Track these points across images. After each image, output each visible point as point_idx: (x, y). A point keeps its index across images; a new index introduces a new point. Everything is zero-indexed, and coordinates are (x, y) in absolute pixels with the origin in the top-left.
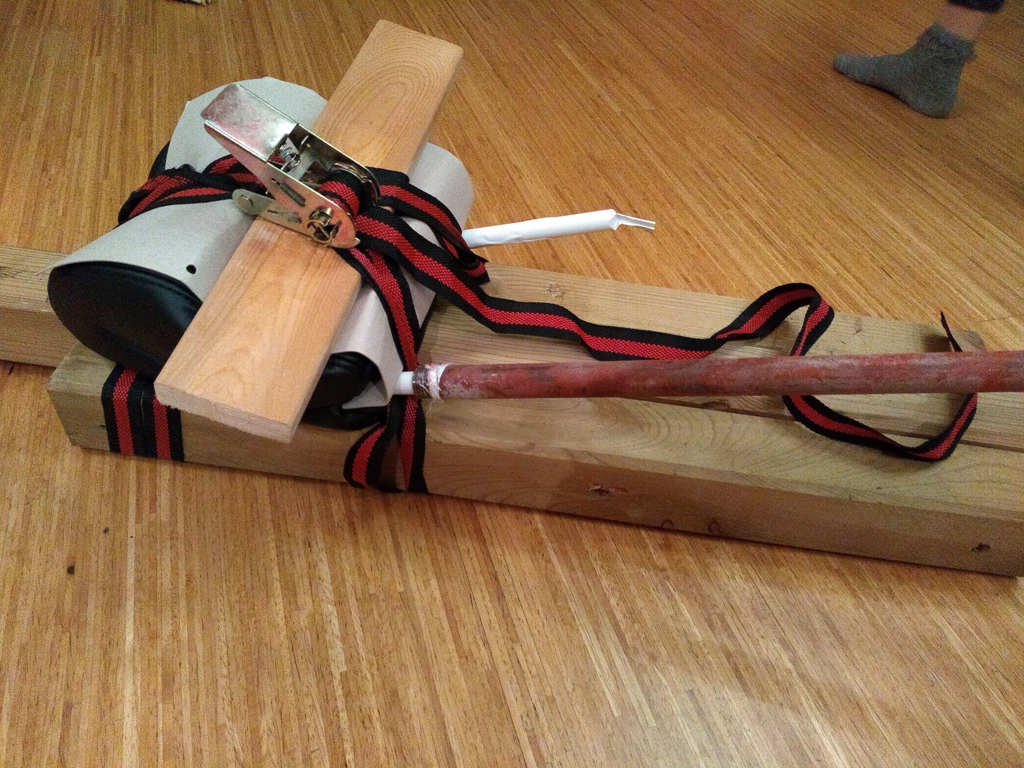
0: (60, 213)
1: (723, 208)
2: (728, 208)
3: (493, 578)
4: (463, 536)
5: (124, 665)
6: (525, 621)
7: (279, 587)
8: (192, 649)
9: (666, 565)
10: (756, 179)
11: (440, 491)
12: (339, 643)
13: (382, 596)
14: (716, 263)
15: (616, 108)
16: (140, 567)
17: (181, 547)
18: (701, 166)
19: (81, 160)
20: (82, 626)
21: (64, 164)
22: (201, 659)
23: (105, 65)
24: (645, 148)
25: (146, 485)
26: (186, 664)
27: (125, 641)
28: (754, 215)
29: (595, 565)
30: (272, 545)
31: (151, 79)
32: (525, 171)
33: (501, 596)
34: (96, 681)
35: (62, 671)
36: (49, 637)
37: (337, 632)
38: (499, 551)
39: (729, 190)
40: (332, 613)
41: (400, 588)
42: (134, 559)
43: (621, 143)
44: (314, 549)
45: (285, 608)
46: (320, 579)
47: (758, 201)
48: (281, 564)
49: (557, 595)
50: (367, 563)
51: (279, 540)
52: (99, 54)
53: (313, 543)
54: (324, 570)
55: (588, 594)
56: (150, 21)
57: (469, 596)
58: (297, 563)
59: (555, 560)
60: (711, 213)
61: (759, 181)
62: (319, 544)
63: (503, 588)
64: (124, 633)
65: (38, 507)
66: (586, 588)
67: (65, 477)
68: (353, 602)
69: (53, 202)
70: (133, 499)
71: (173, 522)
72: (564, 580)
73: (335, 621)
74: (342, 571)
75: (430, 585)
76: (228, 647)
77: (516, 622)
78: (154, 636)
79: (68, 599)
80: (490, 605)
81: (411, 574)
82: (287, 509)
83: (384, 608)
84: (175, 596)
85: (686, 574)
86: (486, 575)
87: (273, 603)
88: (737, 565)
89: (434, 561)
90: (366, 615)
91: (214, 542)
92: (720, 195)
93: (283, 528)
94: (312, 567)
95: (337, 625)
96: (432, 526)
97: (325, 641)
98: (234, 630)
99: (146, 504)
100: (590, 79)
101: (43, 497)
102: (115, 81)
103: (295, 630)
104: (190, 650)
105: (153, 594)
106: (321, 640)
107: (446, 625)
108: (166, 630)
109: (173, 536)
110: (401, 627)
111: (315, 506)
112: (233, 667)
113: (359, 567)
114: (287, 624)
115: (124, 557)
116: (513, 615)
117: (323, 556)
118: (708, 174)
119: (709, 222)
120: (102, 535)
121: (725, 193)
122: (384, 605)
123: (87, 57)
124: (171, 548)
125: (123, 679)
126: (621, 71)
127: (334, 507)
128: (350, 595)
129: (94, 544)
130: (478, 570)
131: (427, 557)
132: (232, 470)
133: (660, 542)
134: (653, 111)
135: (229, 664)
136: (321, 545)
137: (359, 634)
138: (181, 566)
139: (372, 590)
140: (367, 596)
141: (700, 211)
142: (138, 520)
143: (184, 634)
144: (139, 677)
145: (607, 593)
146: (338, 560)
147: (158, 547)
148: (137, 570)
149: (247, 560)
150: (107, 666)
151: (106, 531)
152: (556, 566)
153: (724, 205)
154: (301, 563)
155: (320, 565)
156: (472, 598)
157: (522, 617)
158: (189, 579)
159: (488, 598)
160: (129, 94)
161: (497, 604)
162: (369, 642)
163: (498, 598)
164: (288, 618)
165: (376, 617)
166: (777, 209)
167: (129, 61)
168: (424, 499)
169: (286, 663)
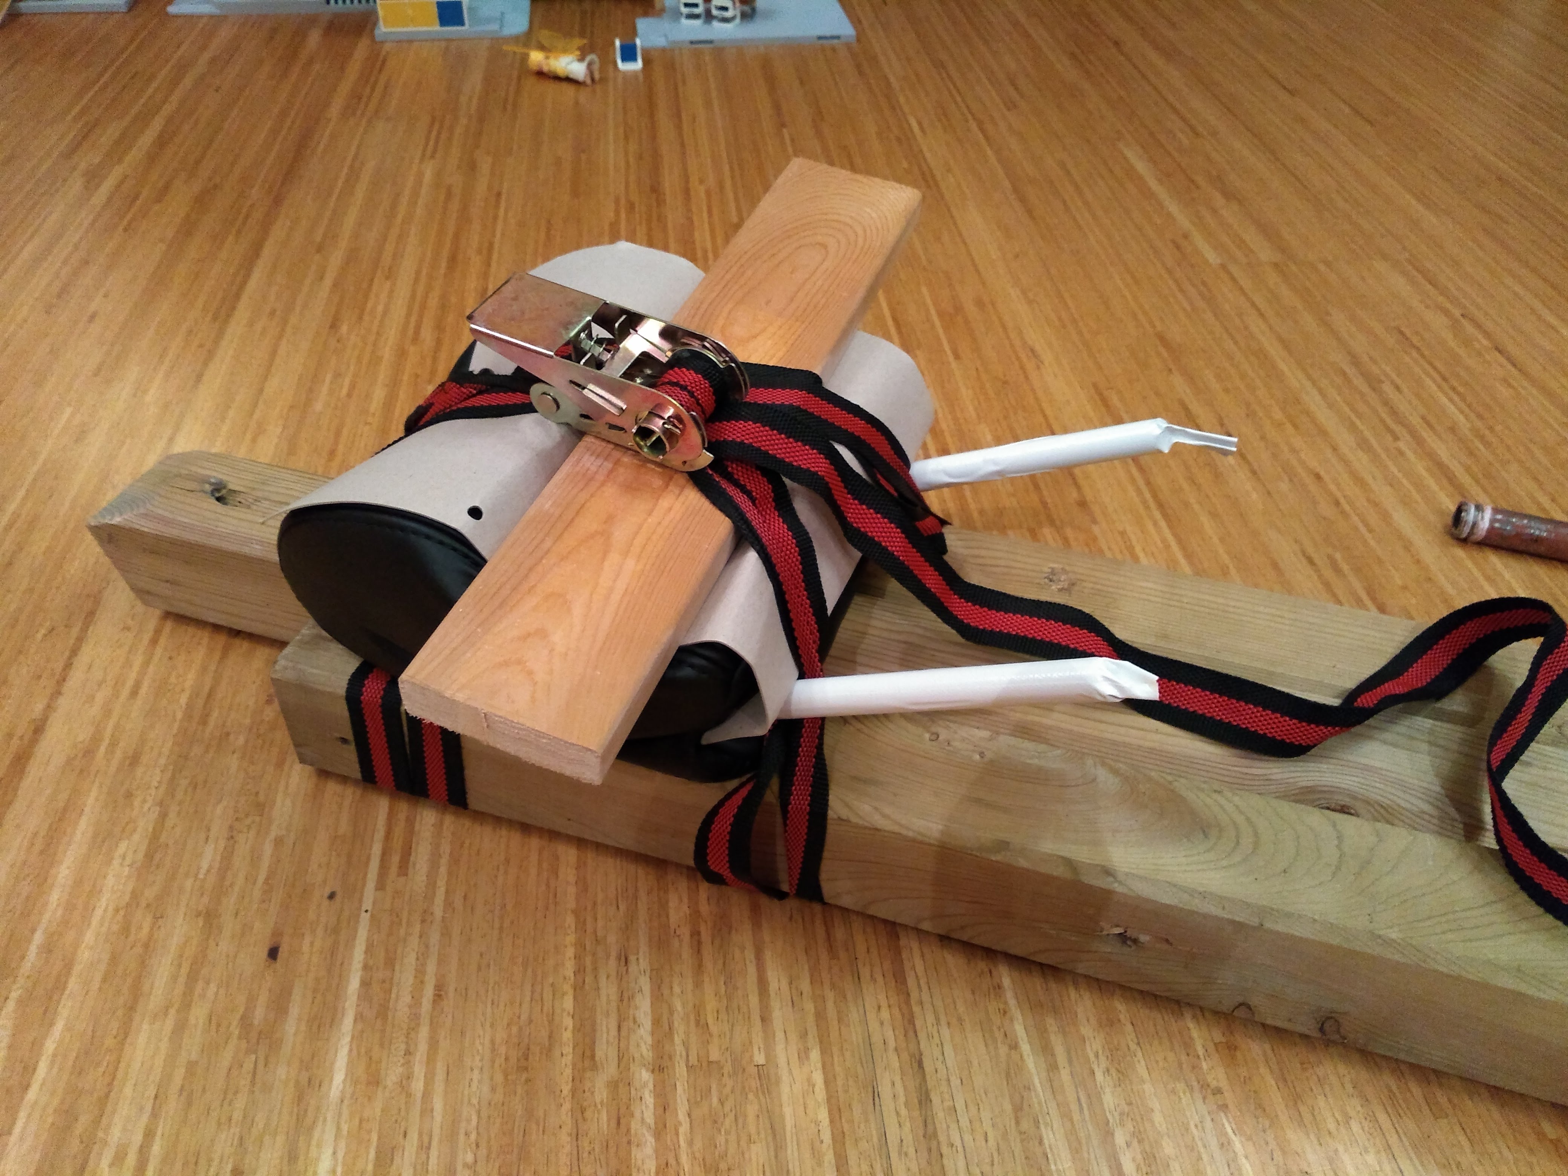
0: (345, 391)
1: (1389, 438)
2: (1396, 438)
3: (915, 1065)
4: (873, 979)
5: (325, 1120)
6: (960, 1149)
7: (571, 1027)
8: (427, 1111)
9: (1224, 1084)
10: (1454, 389)
11: (846, 901)
12: (650, 1139)
13: (728, 1068)
14: (1368, 536)
15: (1212, 257)
16: (371, 963)
17: (435, 937)
18: (1355, 362)
19: (386, 312)
20: (275, 1045)
21: (360, 318)
22: (436, 1132)
23: (438, 174)
24: (1256, 325)
25: (399, 830)
26: (413, 1136)
27: (331, 1080)
28: (1443, 453)
29: (1095, 1067)
30: (570, 952)
31: (499, 194)
32: (1047, 357)
33: (924, 1099)
34: (280, 1139)
35: (237, 1115)
36: (227, 1056)
37: (650, 1119)
38: (930, 1018)
39: (1403, 407)
40: (645, 1085)
41: (760, 1059)
42: (364, 948)
43: (1215, 315)
44: (633, 967)
45: (574, 1065)
46: (635, 1021)
47: (1453, 429)
48: (579, 988)
49: (1021, 1109)
50: (711, 1005)
51: (580, 945)
52: (432, 157)
53: (632, 958)
54: (643, 1007)
55: (1076, 1117)
56: (509, 107)
57: (870, 1089)
58: (603, 992)
59: (1025, 1048)
60: (1363, 444)
61: (1459, 394)
62: (641, 963)
63: (931, 1083)
64: (331, 1070)
65: (243, 846)
66: (1074, 1107)
67: (288, 802)
68: (680, 1070)
69: (338, 375)
70: (377, 849)
71: (429, 896)
72: (1038, 1085)
73: (649, 1099)
74: (671, 1012)
75: (808, 1058)
76: (479, 1117)
77: (945, 1150)
78: (374, 1081)
79: (263, 999)
80: (904, 1112)
81: (780, 1035)
82: (600, 897)
83: (728, 1089)
84: (415, 1018)
85: (1260, 1106)
86: (905, 1056)
87: (557, 1053)
88: (1356, 1102)
89: (820, 1016)
90: (699, 1096)
91: (484, 936)
92: (1384, 415)
93: (589, 927)
94: (625, 998)
95: (651, 1106)
96: (824, 956)
97: (628, 1130)
98: (493, 1090)
99: (396, 859)
100: (1174, 208)
101: (252, 833)
102: (449, 195)
103: (585, 1104)
104: (423, 1113)
105: (383, 1012)
106: (623, 1128)
107: (827, 1136)
108: (392, 1076)
109: (426, 917)
110: (752, 1129)
111: (642, 894)
112: (482, 1152)
113: (698, 1010)
114: (574, 1091)
115: (350, 943)
116: (942, 1138)
117: (645, 983)
118: (1367, 377)
119: (1361, 461)
120: (326, 902)
121: (1394, 412)
122: (730, 1083)
123: (417, 161)
124: (421, 937)
125: (319, 1146)
126: (1229, 195)
127: (673, 903)
128: (678, 1057)
129: (312, 915)
130: (892, 1044)
131: (809, 1007)
132: (526, 828)
133: (1217, 1040)
134: (1276, 265)
135: (477, 1145)
136: (644, 964)
137: (684, 1129)
138: (431, 968)
139: (715, 1055)
140: (705, 1064)
141: (1345, 440)
142: (381, 886)
143: (418, 1086)
144: (342, 1144)
145: (1111, 1121)
146: (666, 992)
147: (402, 932)
148: (366, 967)
149: (530, 970)
150: (300, 1119)
151: (332, 896)
152: (1025, 1057)
153: (1389, 430)
154: (608, 990)
155: (638, 998)
156: (875, 1095)
157: (958, 1142)
158: (439, 995)
159: (902, 1099)
160: (464, 217)
161: (916, 1113)
162: (698, 1145)
163: (920, 1102)
164: (577, 1079)
165: (715, 1100)
166: (1487, 444)
167: (472, 166)
168: (817, 907)
169: (564, 1159)
